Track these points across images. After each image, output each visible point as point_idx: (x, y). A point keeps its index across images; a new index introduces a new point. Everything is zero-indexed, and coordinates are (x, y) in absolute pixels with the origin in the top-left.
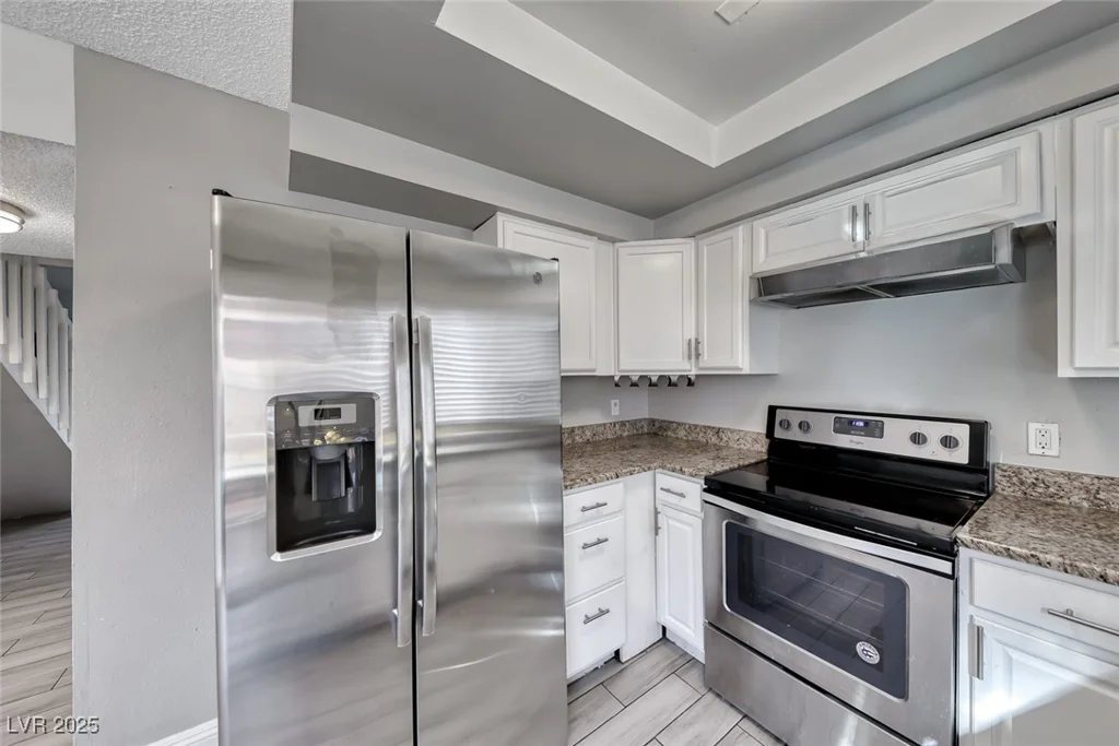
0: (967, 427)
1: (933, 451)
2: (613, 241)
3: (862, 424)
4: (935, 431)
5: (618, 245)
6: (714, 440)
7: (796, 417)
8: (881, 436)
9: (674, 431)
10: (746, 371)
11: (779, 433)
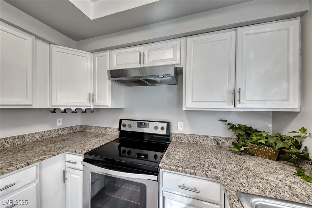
0: (166, 124)
1: (159, 132)
2: (50, 43)
3: (143, 124)
4: (160, 125)
5: (52, 45)
6: (104, 132)
7: (127, 123)
8: (148, 128)
9: (90, 129)
10: (110, 107)
11: (123, 129)
